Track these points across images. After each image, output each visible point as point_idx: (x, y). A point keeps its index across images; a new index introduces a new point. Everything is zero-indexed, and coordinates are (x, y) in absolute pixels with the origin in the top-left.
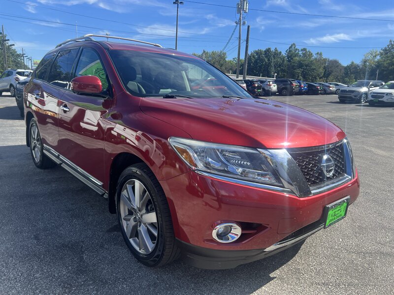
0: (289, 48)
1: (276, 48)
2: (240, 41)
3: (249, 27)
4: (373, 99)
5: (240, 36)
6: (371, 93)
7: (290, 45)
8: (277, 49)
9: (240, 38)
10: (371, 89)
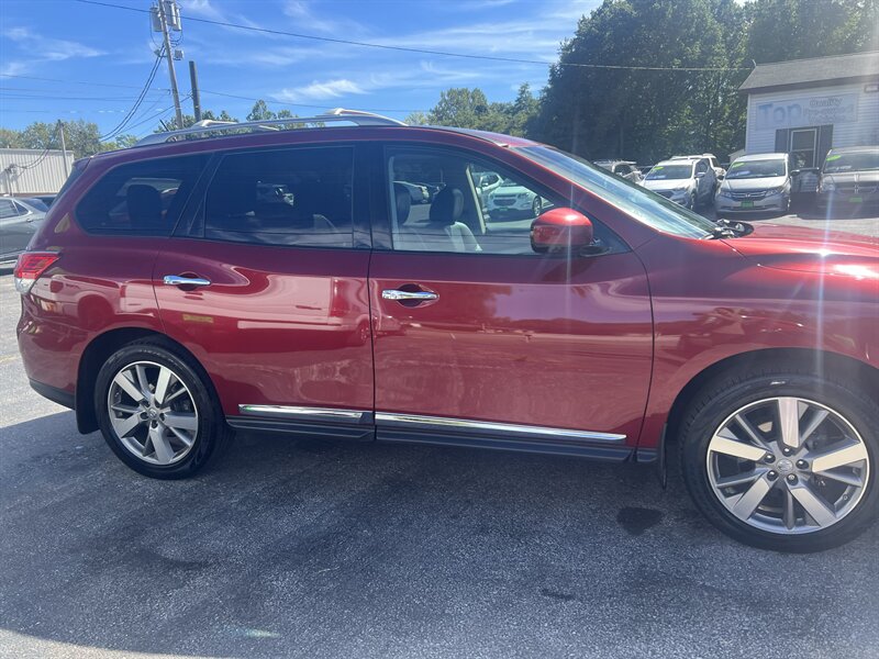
0: (254, 112)
1: (223, 112)
2: (177, 98)
3: (192, 64)
4: (498, 207)
5: (174, 85)
6: (492, 197)
7: (254, 105)
8: (227, 114)
9: (175, 91)
10: (484, 189)
